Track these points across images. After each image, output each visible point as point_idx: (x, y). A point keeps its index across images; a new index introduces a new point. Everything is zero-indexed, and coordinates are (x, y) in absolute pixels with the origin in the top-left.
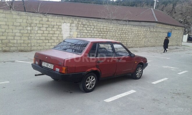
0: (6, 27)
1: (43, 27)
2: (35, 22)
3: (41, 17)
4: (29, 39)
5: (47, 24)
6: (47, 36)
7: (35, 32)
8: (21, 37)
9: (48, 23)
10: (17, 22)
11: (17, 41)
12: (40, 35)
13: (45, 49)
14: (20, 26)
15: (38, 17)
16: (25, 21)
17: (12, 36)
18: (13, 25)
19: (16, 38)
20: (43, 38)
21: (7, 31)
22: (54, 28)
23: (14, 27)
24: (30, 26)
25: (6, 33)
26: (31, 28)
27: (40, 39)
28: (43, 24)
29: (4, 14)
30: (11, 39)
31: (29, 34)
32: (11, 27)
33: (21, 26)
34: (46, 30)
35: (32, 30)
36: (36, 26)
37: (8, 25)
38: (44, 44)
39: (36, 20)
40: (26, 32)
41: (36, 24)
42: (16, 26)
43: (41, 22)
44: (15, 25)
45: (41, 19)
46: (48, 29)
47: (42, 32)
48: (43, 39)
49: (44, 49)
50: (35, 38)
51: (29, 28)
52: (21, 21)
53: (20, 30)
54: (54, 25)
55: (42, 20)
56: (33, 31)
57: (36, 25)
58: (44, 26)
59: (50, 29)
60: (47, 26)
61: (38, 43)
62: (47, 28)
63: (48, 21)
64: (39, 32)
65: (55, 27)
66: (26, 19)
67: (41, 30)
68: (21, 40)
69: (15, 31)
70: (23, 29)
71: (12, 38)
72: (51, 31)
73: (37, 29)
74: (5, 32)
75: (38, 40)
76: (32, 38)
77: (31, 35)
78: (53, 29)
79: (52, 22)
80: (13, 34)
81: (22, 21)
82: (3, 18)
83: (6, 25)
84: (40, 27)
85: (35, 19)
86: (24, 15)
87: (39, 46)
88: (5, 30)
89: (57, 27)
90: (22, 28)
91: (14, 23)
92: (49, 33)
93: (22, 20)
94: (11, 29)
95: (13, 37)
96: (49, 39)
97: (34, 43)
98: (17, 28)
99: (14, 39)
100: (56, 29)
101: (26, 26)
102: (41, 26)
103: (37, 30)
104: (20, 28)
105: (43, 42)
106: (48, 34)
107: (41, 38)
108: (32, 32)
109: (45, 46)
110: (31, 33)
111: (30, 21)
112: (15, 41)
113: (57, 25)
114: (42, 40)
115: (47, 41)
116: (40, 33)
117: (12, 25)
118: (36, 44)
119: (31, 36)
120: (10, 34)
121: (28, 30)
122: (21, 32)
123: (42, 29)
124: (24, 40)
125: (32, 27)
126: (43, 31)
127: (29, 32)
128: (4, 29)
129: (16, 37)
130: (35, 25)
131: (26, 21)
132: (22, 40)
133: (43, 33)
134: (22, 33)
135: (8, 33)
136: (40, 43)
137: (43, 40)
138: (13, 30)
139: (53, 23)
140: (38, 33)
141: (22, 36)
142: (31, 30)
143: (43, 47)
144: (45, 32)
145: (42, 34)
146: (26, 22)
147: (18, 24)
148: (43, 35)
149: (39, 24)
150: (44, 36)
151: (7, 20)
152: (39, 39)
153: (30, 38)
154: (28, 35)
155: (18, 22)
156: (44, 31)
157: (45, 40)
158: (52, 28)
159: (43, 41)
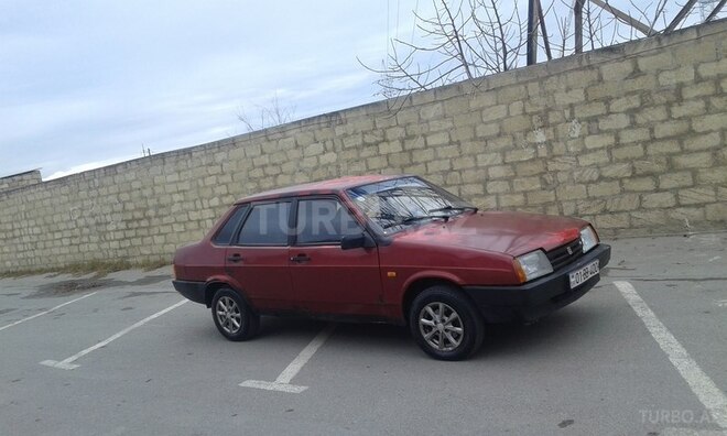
0: (452, 151)
1: (609, 113)
2: (562, 99)
3: (590, 67)
4: (546, 186)
5: (634, 93)
6: (646, 157)
7: (572, 149)
8: (509, 180)
9: (637, 84)
10: (486, 123)
11: (498, 200)
12: (603, 158)
13: (642, 226)
14: (499, 135)
15: (577, 69)
16: (516, 108)
17: (478, 182)
18: (474, 139)
19: (492, 187)
20: (622, 169)
21: (457, 166)
22: (680, 100)
23: (478, 146)
24: (545, 126)
25: (457, 174)
26: (550, 131)
27: (601, 178)
28: (607, 101)
29: (439, 105)
30: (476, 195)
31: (545, 160)
32: (468, 147)
33: (505, 134)
34: (633, 125)
35: (557, 140)
36: (572, 117)
37: (459, 143)
38: (628, 203)
39: (568, 89)
40: (529, 154)
41: (571, 106)
42: (486, 140)
43: (599, 92)
44: (480, 135)
45: (594, 75)
46: (640, 119)
47: (609, 140)
48: (621, 175)
49: (631, 227)
50: (576, 174)
51: (540, 137)
52: (501, 111)
53: (504, 152)
54: (681, 86)
55: (601, 80)
56: (561, 144)
57: (572, 113)
58: (614, 106)
59: (660, 114)
60: (636, 103)
61: (595, 198)
62: (632, 112)
63: (636, 73)
64: (590, 142)
65: (689, 93)
66: (524, 100)
67: (600, 132)
68: (512, 192)
69: (484, 160)
70: (516, 147)
71: (478, 189)
72: (663, 122)
73: (577, 130)
74: (452, 170)
75: (591, 182)
76: (562, 177)
77: (552, 166)
78: (677, 111)
79: (660, 71)
80: (481, 174)
81: (504, 113)
82: (438, 118)
83: (451, 143)
84: (595, 119)
85: (563, 87)
86: (511, 85)
87: (605, 211)
88: (451, 164)
89: (708, 89)
90: (511, 143)
91: (478, 129)
92: (653, 140)
93: (504, 107)
94: (469, 155)
95: (481, 186)
96: (657, 168)
97: (576, 200)
98: (491, 145)
99: (486, 194)
100: (701, 104)
101: (527, 131)
102: (599, 109)
103: (583, 137)
104: (504, 142)
105: (623, 191)
106: (645, 144)
107: (609, 172)
108: (558, 148)
109: (640, 208)
110: (553, 158)
111: (540, 103)
112: (491, 202)
113: (699, 80)
114: (612, 179)
115: (648, 184)
116: (595, 150)
117: (472, 140)
118: (587, 204)
119: (557, 171)
120: (469, 175)
121: (535, 146)
122: (509, 159)
123: (604, 124)
124: (525, 193)
125: (555, 125)
126: (617, 134)
127: (543, 152)
128: (446, 158)
129: (490, 184)
130: (567, 113)
131: (524, 110)
132: (518, 193)
133: (618, 145)
134: (512, 164)
135: (460, 172)
136: (603, 199)
137: (621, 180)
138: (476, 160)
139: (669, 79)
140: (585, 151)
141: (516, 176)
142: (549, 144)
143: (624, 216)
144: (628, 137)
145: (609, 149)
146: (525, 113)
147: (493, 129)
148: (617, 153)
149: (588, 102)
150: (626, 160)
151: (450, 124)
152: (595, 176)
153: (549, 178)
154: (537, 168)
155: (492, 122)
156: (618, 131)
157: (634, 176)
158: (669, 105)
159: (621, 184)
